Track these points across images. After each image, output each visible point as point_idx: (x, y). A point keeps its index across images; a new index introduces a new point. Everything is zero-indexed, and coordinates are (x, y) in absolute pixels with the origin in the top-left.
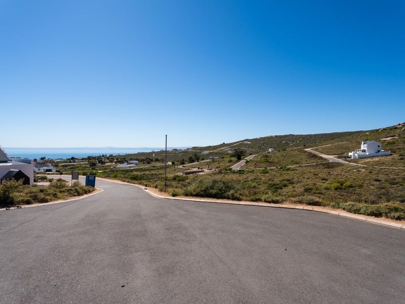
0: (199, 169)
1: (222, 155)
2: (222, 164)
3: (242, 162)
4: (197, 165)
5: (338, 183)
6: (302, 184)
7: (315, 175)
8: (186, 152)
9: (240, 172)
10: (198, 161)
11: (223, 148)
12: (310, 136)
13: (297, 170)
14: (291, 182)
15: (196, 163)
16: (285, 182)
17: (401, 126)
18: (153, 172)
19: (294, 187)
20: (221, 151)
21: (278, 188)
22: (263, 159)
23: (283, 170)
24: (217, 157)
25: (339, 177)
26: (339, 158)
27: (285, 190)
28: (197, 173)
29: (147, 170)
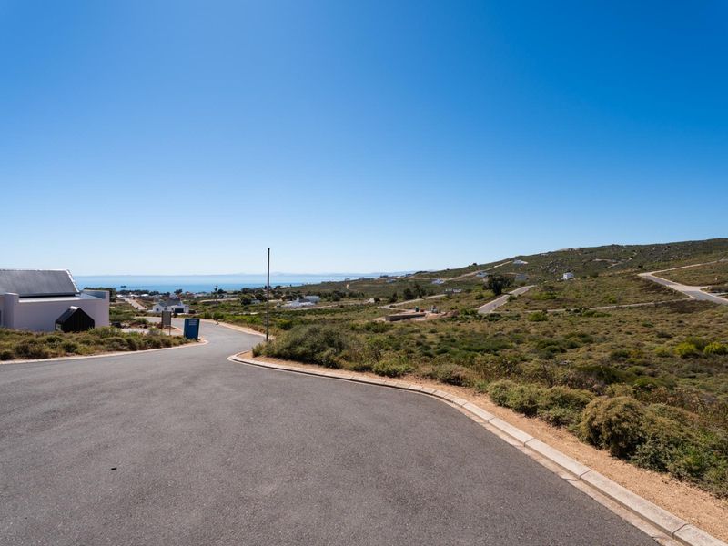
0: (417, 311)
1: (468, 286)
2: (463, 302)
3: (503, 300)
4: (417, 303)
5: (691, 343)
6: (611, 343)
7: (645, 325)
8: (403, 280)
9: (493, 318)
10: (421, 297)
11: (473, 273)
12: (657, 246)
13: (609, 315)
14: (587, 339)
15: (418, 300)
16: (573, 339)
18: (338, 316)
19: (590, 350)
20: (470, 280)
21: (555, 351)
22: (544, 293)
23: (581, 316)
24: (460, 290)
25: (702, 331)
26: (713, 291)
27: (571, 354)
28: (412, 319)
29: (329, 312)
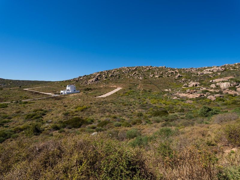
7: (55, 104)
14: (45, 111)
16: (40, 112)
17: (72, 80)
19: (52, 114)
26: (55, 94)
